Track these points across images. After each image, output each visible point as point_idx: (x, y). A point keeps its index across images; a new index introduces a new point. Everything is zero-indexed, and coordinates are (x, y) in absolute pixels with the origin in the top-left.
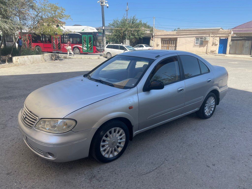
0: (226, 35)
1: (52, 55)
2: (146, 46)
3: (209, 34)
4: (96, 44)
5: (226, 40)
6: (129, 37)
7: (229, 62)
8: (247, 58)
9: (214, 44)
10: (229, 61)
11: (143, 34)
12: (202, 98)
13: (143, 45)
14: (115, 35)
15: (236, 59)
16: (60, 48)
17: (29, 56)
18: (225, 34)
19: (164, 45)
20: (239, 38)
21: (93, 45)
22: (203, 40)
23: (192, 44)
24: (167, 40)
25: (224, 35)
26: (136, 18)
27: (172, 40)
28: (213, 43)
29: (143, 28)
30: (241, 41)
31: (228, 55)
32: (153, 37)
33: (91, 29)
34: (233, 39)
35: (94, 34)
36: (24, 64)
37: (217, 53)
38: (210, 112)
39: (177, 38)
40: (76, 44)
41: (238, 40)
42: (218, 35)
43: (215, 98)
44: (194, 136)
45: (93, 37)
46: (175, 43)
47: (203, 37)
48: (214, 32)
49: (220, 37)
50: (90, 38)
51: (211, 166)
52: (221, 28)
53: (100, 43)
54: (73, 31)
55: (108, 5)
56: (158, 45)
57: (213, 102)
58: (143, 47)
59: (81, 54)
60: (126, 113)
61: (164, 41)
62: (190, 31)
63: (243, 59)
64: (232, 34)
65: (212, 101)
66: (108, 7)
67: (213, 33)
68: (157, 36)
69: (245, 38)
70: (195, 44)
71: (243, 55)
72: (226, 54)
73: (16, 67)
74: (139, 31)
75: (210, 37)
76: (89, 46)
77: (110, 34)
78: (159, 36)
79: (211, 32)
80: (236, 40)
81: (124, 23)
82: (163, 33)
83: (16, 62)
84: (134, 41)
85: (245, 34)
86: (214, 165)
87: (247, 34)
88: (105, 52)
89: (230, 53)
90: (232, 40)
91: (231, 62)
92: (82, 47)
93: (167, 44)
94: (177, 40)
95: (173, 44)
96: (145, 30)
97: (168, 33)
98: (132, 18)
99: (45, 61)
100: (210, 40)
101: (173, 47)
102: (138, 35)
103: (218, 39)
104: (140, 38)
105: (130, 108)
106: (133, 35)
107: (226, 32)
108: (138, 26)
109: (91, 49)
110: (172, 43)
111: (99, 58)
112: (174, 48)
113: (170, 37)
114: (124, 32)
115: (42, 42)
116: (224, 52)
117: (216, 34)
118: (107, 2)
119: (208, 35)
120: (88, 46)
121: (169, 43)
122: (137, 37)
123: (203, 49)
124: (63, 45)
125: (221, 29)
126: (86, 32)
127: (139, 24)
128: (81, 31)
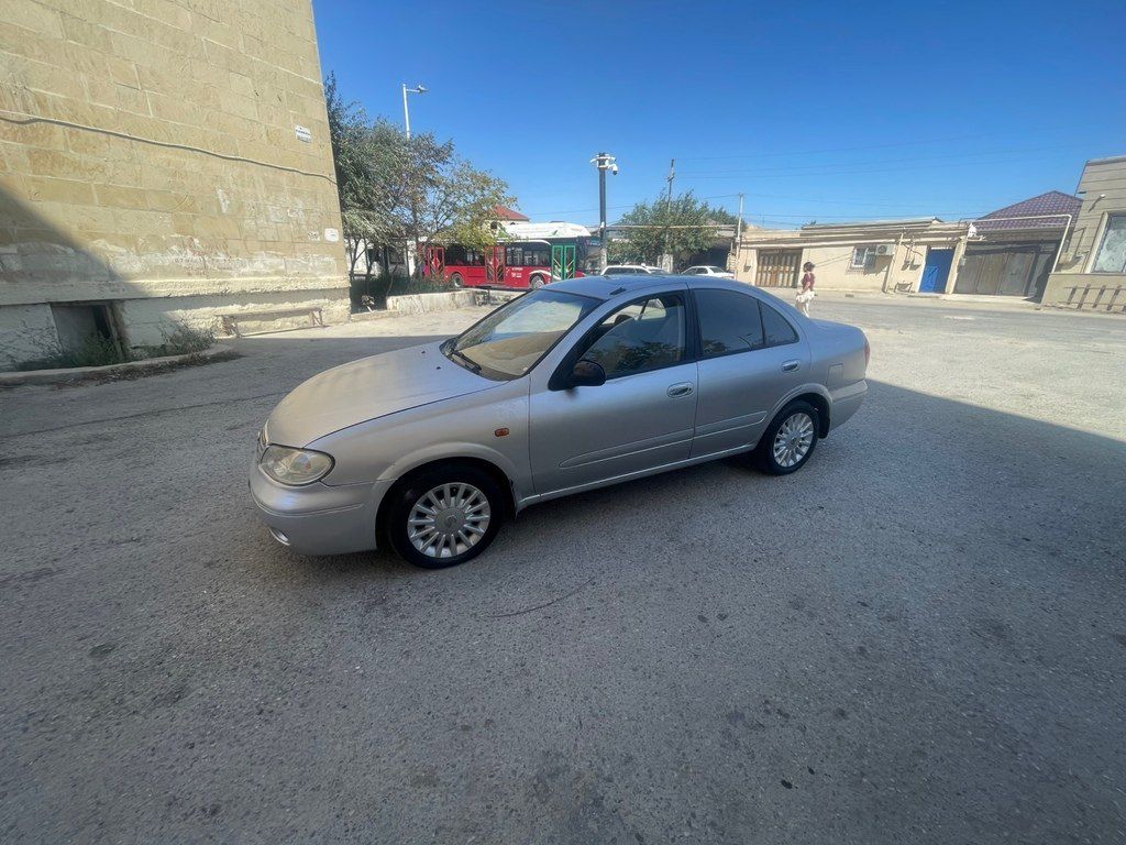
0: (950, 239)
1: (476, 293)
2: (714, 271)
3: (897, 238)
4: (585, 267)
5: (949, 254)
6: (673, 247)
7: (946, 317)
8: (1012, 305)
9: (909, 265)
10: (947, 314)
11: (710, 239)
12: (763, 417)
13: (708, 267)
14: (638, 244)
15: (971, 307)
16: (502, 278)
17: (423, 296)
18: (947, 235)
19: (765, 268)
20: (991, 247)
21: (577, 269)
22: (877, 253)
23: (845, 264)
24: (775, 255)
25: (945, 239)
26: (694, 196)
27: (788, 254)
28: (906, 263)
29: (711, 224)
30: (998, 255)
31: (950, 297)
32: (735, 247)
33: (573, 229)
34: (972, 248)
35: (581, 241)
36: (409, 313)
37: (917, 290)
38: (793, 458)
39: (801, 249)
40: (539, 266)
41: (988, 252)
42: (923, 240)
43: (812, 418)
44: (715, 523)
45: (578, 248)
46: (794, 261)
47: (879, 246)
48: (913, 232)
49: (929, 245)
50: (570, 251)
51: (712, 618)
52: (936, 219)
53: (594, 264)
54: (523, 236)
55: (615, 169)
56: (747, 268)
57: (808, 429)
58: (706, 272)
60: (488, 448)
61: (765, 255)
62: (839, 230)
63: (995, 308)
64: (970, 235)
65: (801, 427)
66: (615, 173)
67: (908, 234)
68: (747, 243)
69: (1014, 246)
70: (853, 266)
71: (1002, 294)
72: (944, 293)
73: (391, 319)
74: (698, 230)
75: (898, 244)
76: (567, 271)
77: (627, 241)
78: (752, 243)
79: (904, 231)
80: (982, 252)
81: (661, 212)
82: (764, 237)
83: (394, 308)
84: (685, 256)
85: (1019, 233)
86: (722, 617)
87: (1028, 232)
89: (956, 291)
90: (967, 253)
91: (951, 314)
92: (550, 275)
93: (774, 264)
94: (801, 254)
95: (791, 265)
96: (716, 229)
97: (779, 236)
98: (684, 199)
99: (458, 307)
100: (899, 253)
101: (789, 272)
102: (696, 243)
103: (923, 250)
104: (701, 250)
105: (501, 433)
106: (684, 242)
107: (950, 229)
108: (696, 217)
110: (788, 263)
112: (792, 275)
113: (783, 245)
114: (661, 234)
115: (466, 263)
116: (940, 288)
117: (919, 237)
118: (613, 159)
119: (893, 240)
120: (563, 270)
121: (780, 263)
122: (693, 246)
123: (875, 279)
124: (508, 269)
125: (935, 222)
126: (561, 236)
127: (700, 213)
128: (549, 235)
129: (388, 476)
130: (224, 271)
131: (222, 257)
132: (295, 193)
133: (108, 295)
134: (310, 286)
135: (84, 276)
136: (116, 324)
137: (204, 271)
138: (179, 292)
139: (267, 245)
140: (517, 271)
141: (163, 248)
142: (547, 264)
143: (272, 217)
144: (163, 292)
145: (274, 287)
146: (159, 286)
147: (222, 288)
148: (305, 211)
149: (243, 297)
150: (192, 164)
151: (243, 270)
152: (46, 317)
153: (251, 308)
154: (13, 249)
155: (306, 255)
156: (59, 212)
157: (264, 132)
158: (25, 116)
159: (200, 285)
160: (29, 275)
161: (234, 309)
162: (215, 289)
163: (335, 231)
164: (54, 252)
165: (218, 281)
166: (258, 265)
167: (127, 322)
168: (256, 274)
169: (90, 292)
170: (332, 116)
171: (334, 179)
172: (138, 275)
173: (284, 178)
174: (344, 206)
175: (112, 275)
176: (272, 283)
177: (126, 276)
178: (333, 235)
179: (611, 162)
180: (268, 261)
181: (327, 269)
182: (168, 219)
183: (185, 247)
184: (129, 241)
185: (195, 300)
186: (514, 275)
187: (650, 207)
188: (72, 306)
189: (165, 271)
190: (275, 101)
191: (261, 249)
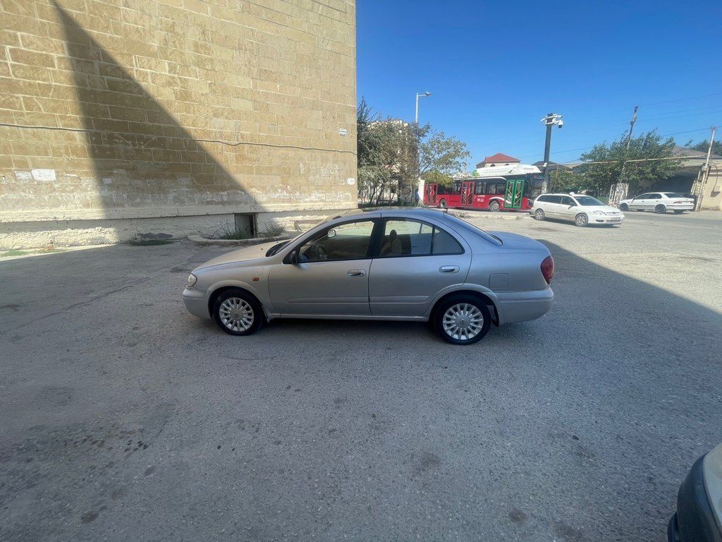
2: (670, 196)
4: (531, 195)
6: (629, 177)
11: (672, 169)
12: (426, 300)
13: (662, 194)
14: (591, 176)
16: (471, 202)
21: (523, 196)
32: (701, 175)
33: (525, 169)
40: (496, 195)
45: (526, 181)
55: (561, 123)
56: (714, 194)
58: (660, 197)
59: (502, 211)
66: (560, 126)
74: (659, 162)
76: (516, 197)
81: (618, 151)
88: (534, 209)
92: (503, 199)
98: (645, 137)
102: (655, 173)
104: (659, 179)
108: (658, 151)
109: (519, 202)
111: (518, 218)
118: (560, 116)
120: (514, 197)
124: (475, 196)
126: (515, 174)
127: (664, 147)
128: (506, 173)
129: (211, 289)
130: (297, 200)
131: (298, 194)
132: (335, 162)
133: (253, 211)
134: (337, 208)
135: (246, 203)
136: (255, 223)
137: (290, 201)
138: (278, 210)
139: (318, 188)
140: (481, 198)
141: (275, 191)
142: (502, 193)
143: (323, 175)
144: (272, 210)
145: (318, 208)
146: (271, 207)
147: (296, 208)
148: (339, 170)
149: (304, 212)
150: (291, 153)
151: (306, 200)
152: (232, 219)
153: (308, 217)
154: (226, 193)
155: (336, 192)
156: (241, 178)
157: (324, 134)
158: (237, 142)
159: (287, 207)
160: (229, 203)
161: (300, 218)
162: (293, 209)
163: (353, 180)
164: (238, 194)
165: (294, 205)
166: (313, 197)
167: (258, 222)
168: (312, 201)
169: (247, 209)
170: (359, 121)
171: (356, 152)
172: (264, 203)
173: (330, 155)
174: (359, 166)
175: (256, 203)
176: (317, 206)
177: (261, 203)
178: (352, 181)
179: (557, 119)
180: (318, 195)
181: (347, 199)
182: (279, 178)
183: (283, 190)
184: (263, 188)
185: (284, 214)
186: (479, 200)
187: (608, 147)
188: (242, 214)
189: (275, 201)
190: (332, 119)
191: (316, 189)
